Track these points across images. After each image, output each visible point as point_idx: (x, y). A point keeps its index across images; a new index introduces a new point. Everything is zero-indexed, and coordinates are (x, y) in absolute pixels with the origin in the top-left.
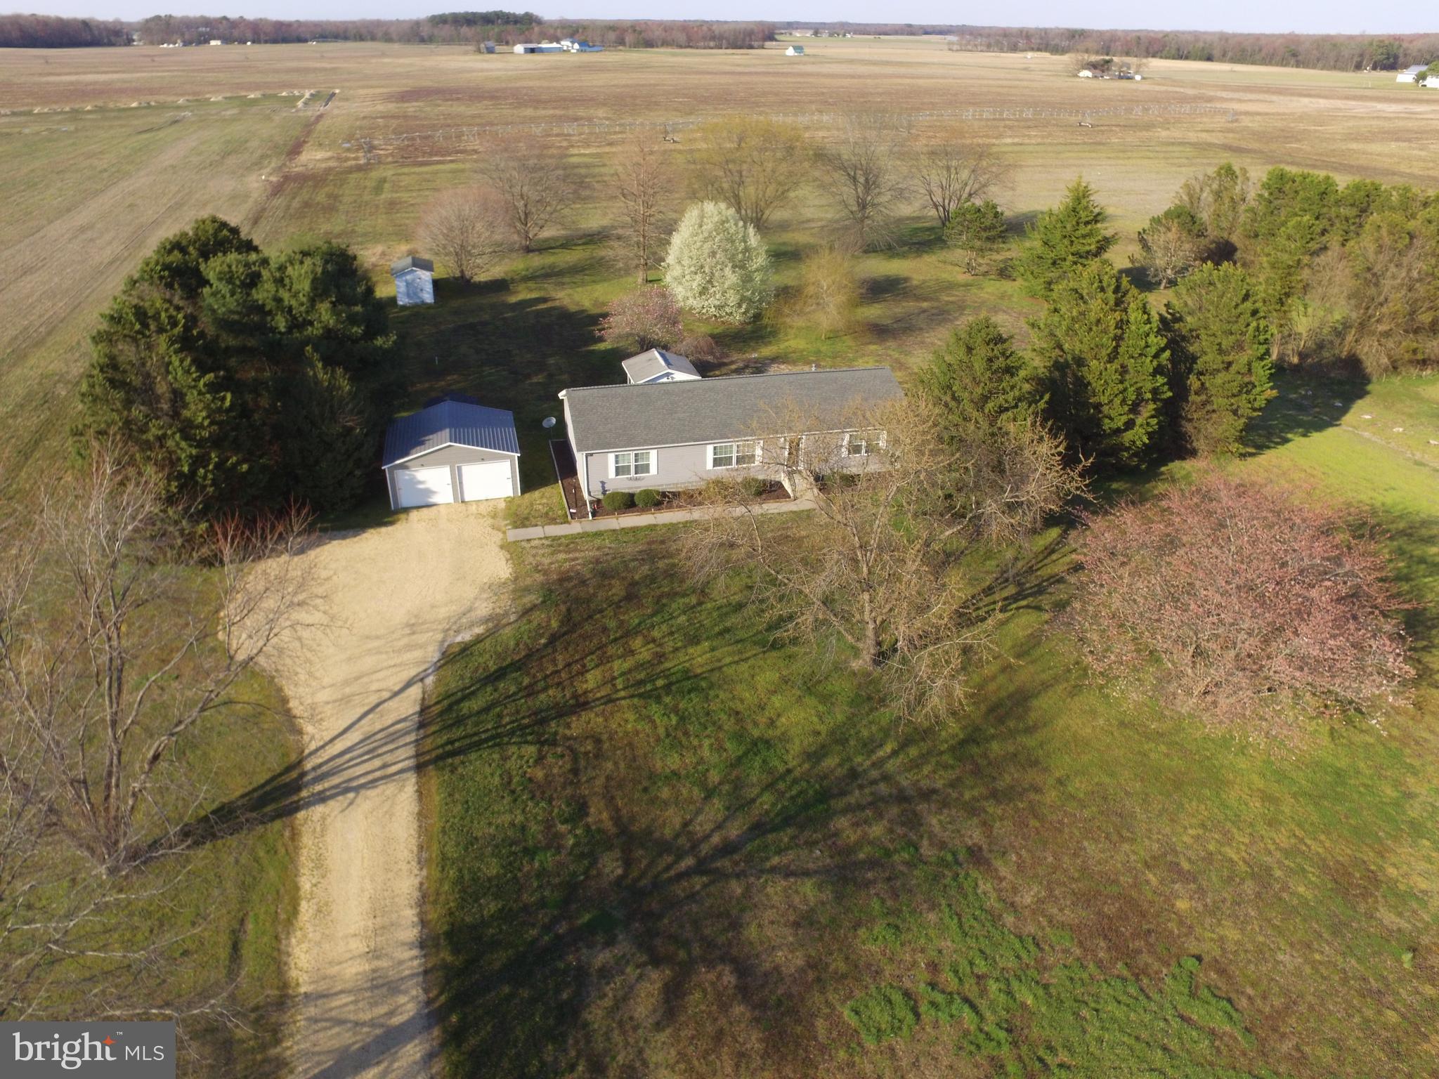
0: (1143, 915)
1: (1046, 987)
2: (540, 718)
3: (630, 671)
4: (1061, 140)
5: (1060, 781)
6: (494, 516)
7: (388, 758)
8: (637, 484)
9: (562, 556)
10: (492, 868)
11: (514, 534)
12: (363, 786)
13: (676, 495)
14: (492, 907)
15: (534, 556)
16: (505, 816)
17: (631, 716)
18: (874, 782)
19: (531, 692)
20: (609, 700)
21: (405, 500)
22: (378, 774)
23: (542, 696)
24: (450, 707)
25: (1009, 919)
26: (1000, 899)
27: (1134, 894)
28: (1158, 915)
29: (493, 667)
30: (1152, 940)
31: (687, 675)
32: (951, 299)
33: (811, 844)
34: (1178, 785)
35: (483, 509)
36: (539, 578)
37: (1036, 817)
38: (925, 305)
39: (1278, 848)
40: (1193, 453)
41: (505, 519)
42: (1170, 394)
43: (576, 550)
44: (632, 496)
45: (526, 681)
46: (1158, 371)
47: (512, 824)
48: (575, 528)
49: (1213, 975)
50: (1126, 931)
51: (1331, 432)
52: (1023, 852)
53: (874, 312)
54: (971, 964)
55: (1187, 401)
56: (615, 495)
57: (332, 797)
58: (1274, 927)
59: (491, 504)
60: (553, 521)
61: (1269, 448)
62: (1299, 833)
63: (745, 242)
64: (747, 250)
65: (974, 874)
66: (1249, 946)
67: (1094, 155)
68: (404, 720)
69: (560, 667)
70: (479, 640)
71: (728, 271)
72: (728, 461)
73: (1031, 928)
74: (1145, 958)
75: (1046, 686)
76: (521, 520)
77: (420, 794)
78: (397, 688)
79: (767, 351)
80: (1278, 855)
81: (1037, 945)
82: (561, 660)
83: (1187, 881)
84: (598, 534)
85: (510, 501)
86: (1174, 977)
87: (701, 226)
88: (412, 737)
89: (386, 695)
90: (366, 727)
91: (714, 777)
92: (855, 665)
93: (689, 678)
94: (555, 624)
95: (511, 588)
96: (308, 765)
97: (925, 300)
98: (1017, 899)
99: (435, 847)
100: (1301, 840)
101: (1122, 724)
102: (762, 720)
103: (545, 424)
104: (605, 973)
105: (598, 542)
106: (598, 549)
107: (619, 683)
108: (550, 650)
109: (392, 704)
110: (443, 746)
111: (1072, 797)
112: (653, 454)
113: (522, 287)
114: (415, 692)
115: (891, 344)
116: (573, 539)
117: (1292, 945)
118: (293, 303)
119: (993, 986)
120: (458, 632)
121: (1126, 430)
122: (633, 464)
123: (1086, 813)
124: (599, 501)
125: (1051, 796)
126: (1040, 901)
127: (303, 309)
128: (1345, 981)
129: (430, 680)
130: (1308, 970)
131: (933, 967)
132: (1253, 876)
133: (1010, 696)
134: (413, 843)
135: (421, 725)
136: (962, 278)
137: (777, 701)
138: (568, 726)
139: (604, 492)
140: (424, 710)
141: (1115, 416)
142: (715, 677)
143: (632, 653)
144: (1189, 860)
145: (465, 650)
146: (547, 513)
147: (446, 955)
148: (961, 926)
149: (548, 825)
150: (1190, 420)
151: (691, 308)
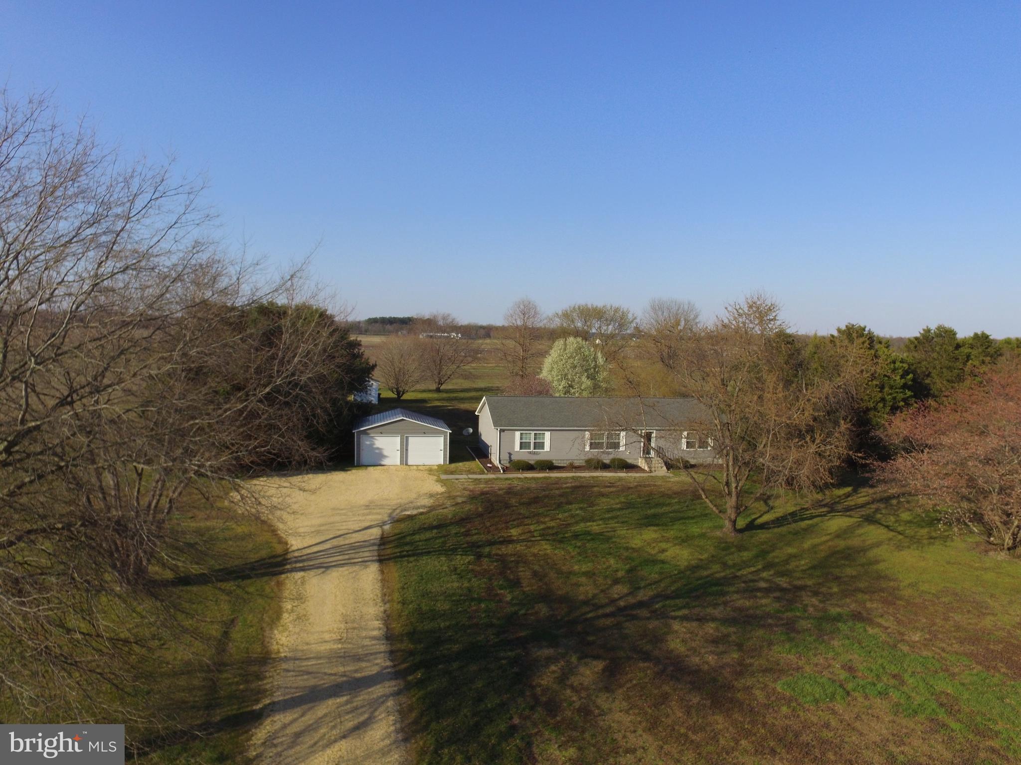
2: (476, 546)
3: (543, 530)
5: (911, 585)
6: (430, 471)
7: (353, 556)
8: (534, 455)
9: (482, 485)
10: (444, 606)
11: (446, 477)
12: (333, 566)
13: (563, 467)
15: (462, 485)
16: (454, 584)
17: (548, 547)
19: (466, 534)
20: (527, 540)
22: (346, 562)
24: (403, 538)
25: (904, 647)
27: (1013, 641)
29: (435, 523)
31: (587, 533)
33: (714, 606)
35: (422, 468)
36: (467, 493)
41: (438, 472)
43: (492, 484)
44: (531, 464)
45: (463, 530)
47: (460, 587)
48: (492, 476)
56: (518, 461)
57: (309, 570)
59: (428, 468)
60: (474, 473)
63: (596, 361)
69: (488, 525)
70: (421, 514)
71: (584, 379)
72: (600, 445)
76: (450, 472)
77: (382, 571)
82: (489, 523)
84: (509, 479)
85: (439, 466)
87: (565, 350)
89: (350, 531)
90: (335, 542)
91: (621, 574)
93: (589, 534)
94: (481, 510)
95: (446, 495)
96: (289, 556)
98: (906, 638)
99: (396, 595)
102: (653, 552)
103: (464, 432)
104: (549, 660)
105: (508, 482)
106: (509, 484)
107: (536, 534)
108: (478, 519)
109: (354, 535)
110: (400, 553)
112: (548, 435)
113: (436, 402)
114: (374, 531)
116: (490, 480)
120: (404, 510)
122: (532, 441)
125: (908, 591)
129: (386, 527)
131: (849, 668)
135: (382, 544)
137: (662, 545)
138: (499, 549)
139: (510, 461)
140: (383, 538)
142: (609, 534)
143: (542, 523)
145: (410, 517)
146: (469, 471)
149: (490, 590)
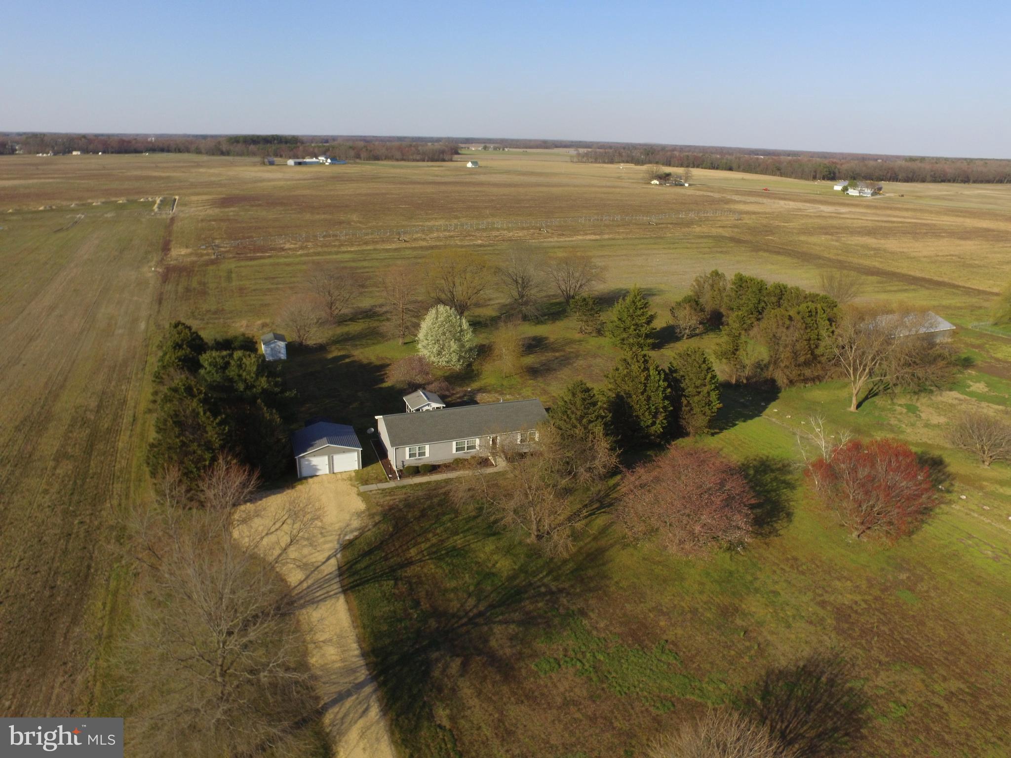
0: (647, 628)
1: (608, 654)
2: (393, 570)
3: (429, 548)
4: (637, 236)
5: (617, 582)
6: (351, 480)
7: (328, 589)
8: (420, 461)
9: (388, 498)
10: (385, 628)
11: (363, 488)
12: (320, 600)
13: (439, 466)
14: (387, 641)
15: (375, 498)
16: (385, 609)
17: (432, 566)
18: (539, 587)
19: (386, 559)
20: (420, 561)
21: (305, 473)
23: (392, 560)
24: (351, 567)
25: (595, 633)
26: (591, 626)
27: (644, 621)
28: (653, 628)
30: (649, 636)
31: (454, 548)
32: (572, 350)
33: (515, 611)
34: (665, 581)
35: (345, 476)
36: (380, 509)
37: (606, 596)
38: (557, 354)
39: (702, 601)
40: (687, 434)
41: (356, 481)
42: (671, 408)
43: (394, 495)
44: (418, 467)
45: (383, 555)
46: (666, 398)
47: (389, 611)
48: (392, 484)
49: (671, 646)
50: (640, 634)
51: (757, 419)
52: (601, 609)
53: (530, 360)
54: (580, 648)
55: (681, 410)
56: (409, 468)
58: (697, 629)
59: (348, 473)
60: (381, 481)
61: (726, 429)
62: (711, 595)
63: (461, 326)
64: (462, 331)
65: (581, 618)
66: (686, 636)
67: (656, 246)
68: (330, 573)
69: (397, 547)
70: (356, 538)
72: (463, 449)
73: (603, 635)
74: (647, 642)
75: (612, 546)
76: (365, 482)
77: (347, 601)
78: (324, 560)
79: (475, 385)
80: (701, 604)
81: (606, 641)
82: (397, 544)
83: (665, 615)
84: (404, 487)
85: (356, 472)
86: (657, 647)
87: (437, 319)
88: (338, 579)
89: (320, 564)
90: (314, 577)
91: (472, 588)
92: (528, 541)
93: (455, 550)
94: (391, 529)
95: (367, 513)
96: (294, 593)
97: (557, 351)
98: (598, 626)
99: (359, 621)
100: (712, 598)
101: (644, 559)
102: (490, 565)
104: (437, 660)
105: (404, 491)
106: (405, 494)
107: (425, 553)
108: (391, 541)
109: (323, 567)
110: (353, 582)
111: (622, 588)
112: (427, 447)
113: (333, 348)
114: (333, 561)
115: (540, 379)
116: (392, 489)
117: (702, 634)
118: (248, 377)
119: (588, 655)
120: (346, 535)
121: (652, 426)
122: (417, 452)
123: (627, 593)
124: (401, 471)
125: (613, 589)
126: (607, 626)
127: (252, 380)
128: (719, 644)
129: (339, 556)
130: (706, 641)
131: (566, 650)
132: (691, 612)
133: (596, 550)
134: (349, 620)
135: (340, 575)
136: (577, 336)
137: (496, 557)
138: (406, 572)
139: (403, 466)
140: (339, 568)
141: (647, 420)
142: (467, 548)
143: (429, 540)
144: (667, 608)
145: (351, 543)
146: (377, 478)
147: (373, 659)
148: (576, 635)
149: (405, 610)
150: (685, 419)
151: (433, 362)
